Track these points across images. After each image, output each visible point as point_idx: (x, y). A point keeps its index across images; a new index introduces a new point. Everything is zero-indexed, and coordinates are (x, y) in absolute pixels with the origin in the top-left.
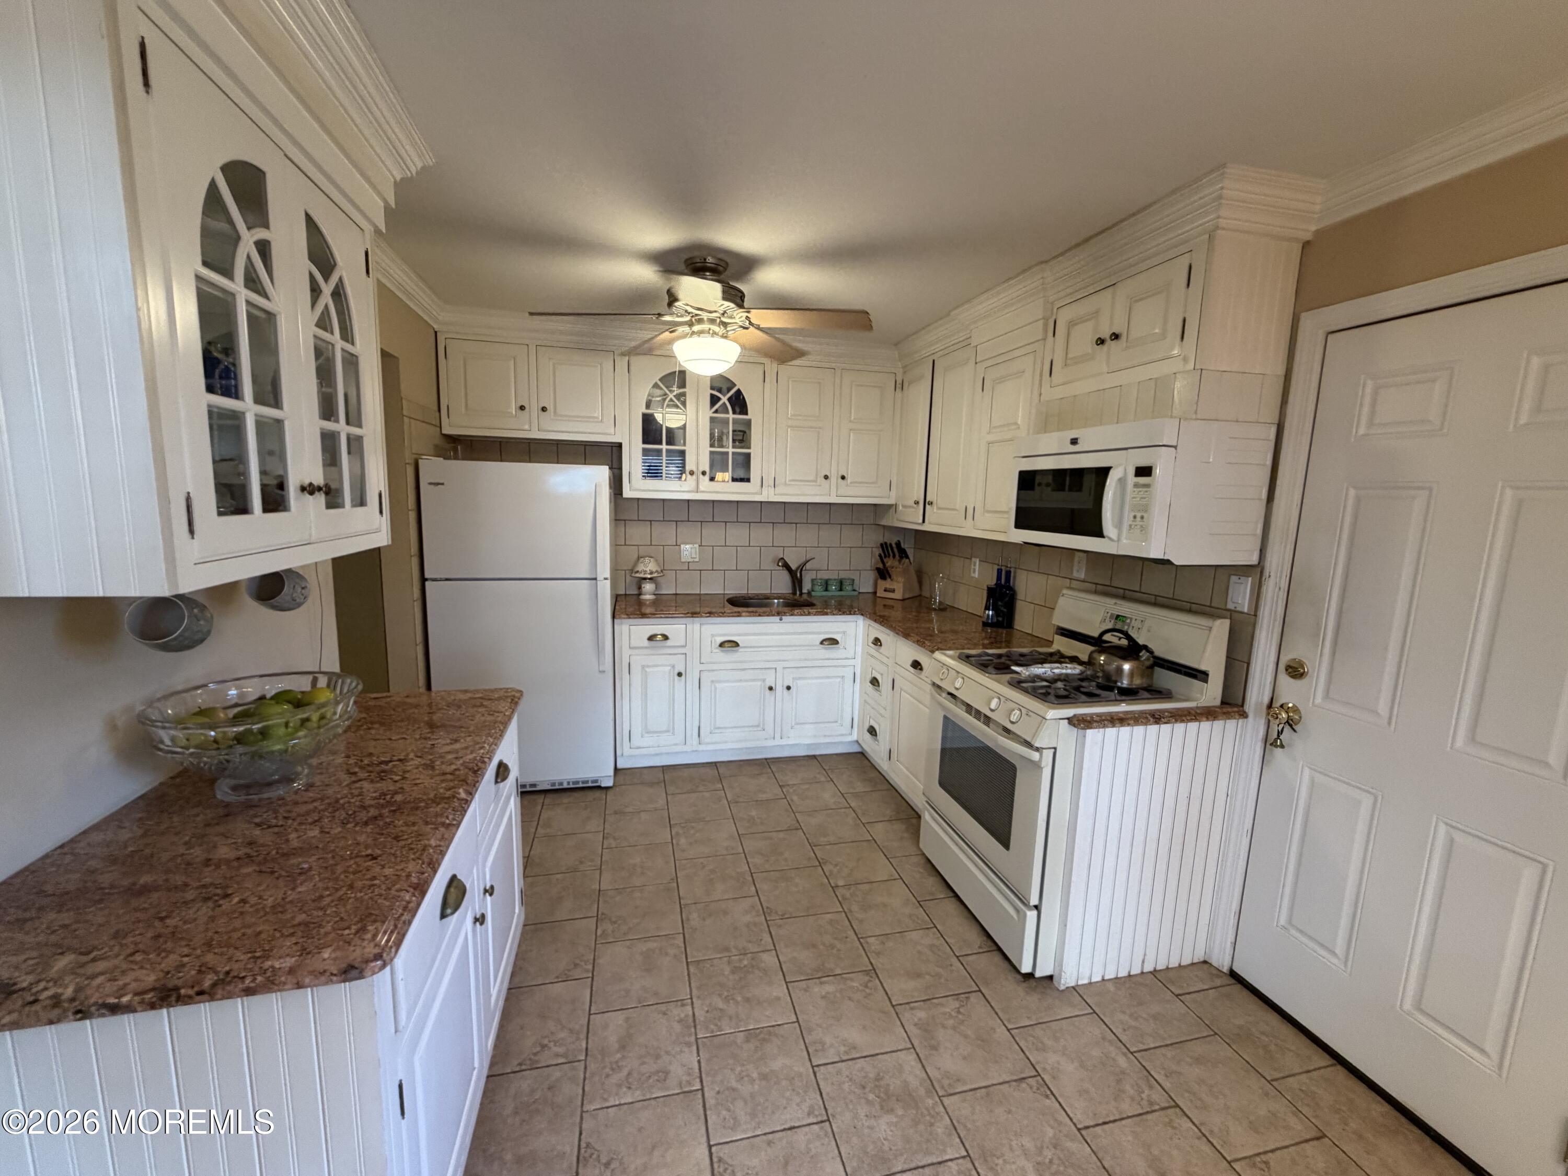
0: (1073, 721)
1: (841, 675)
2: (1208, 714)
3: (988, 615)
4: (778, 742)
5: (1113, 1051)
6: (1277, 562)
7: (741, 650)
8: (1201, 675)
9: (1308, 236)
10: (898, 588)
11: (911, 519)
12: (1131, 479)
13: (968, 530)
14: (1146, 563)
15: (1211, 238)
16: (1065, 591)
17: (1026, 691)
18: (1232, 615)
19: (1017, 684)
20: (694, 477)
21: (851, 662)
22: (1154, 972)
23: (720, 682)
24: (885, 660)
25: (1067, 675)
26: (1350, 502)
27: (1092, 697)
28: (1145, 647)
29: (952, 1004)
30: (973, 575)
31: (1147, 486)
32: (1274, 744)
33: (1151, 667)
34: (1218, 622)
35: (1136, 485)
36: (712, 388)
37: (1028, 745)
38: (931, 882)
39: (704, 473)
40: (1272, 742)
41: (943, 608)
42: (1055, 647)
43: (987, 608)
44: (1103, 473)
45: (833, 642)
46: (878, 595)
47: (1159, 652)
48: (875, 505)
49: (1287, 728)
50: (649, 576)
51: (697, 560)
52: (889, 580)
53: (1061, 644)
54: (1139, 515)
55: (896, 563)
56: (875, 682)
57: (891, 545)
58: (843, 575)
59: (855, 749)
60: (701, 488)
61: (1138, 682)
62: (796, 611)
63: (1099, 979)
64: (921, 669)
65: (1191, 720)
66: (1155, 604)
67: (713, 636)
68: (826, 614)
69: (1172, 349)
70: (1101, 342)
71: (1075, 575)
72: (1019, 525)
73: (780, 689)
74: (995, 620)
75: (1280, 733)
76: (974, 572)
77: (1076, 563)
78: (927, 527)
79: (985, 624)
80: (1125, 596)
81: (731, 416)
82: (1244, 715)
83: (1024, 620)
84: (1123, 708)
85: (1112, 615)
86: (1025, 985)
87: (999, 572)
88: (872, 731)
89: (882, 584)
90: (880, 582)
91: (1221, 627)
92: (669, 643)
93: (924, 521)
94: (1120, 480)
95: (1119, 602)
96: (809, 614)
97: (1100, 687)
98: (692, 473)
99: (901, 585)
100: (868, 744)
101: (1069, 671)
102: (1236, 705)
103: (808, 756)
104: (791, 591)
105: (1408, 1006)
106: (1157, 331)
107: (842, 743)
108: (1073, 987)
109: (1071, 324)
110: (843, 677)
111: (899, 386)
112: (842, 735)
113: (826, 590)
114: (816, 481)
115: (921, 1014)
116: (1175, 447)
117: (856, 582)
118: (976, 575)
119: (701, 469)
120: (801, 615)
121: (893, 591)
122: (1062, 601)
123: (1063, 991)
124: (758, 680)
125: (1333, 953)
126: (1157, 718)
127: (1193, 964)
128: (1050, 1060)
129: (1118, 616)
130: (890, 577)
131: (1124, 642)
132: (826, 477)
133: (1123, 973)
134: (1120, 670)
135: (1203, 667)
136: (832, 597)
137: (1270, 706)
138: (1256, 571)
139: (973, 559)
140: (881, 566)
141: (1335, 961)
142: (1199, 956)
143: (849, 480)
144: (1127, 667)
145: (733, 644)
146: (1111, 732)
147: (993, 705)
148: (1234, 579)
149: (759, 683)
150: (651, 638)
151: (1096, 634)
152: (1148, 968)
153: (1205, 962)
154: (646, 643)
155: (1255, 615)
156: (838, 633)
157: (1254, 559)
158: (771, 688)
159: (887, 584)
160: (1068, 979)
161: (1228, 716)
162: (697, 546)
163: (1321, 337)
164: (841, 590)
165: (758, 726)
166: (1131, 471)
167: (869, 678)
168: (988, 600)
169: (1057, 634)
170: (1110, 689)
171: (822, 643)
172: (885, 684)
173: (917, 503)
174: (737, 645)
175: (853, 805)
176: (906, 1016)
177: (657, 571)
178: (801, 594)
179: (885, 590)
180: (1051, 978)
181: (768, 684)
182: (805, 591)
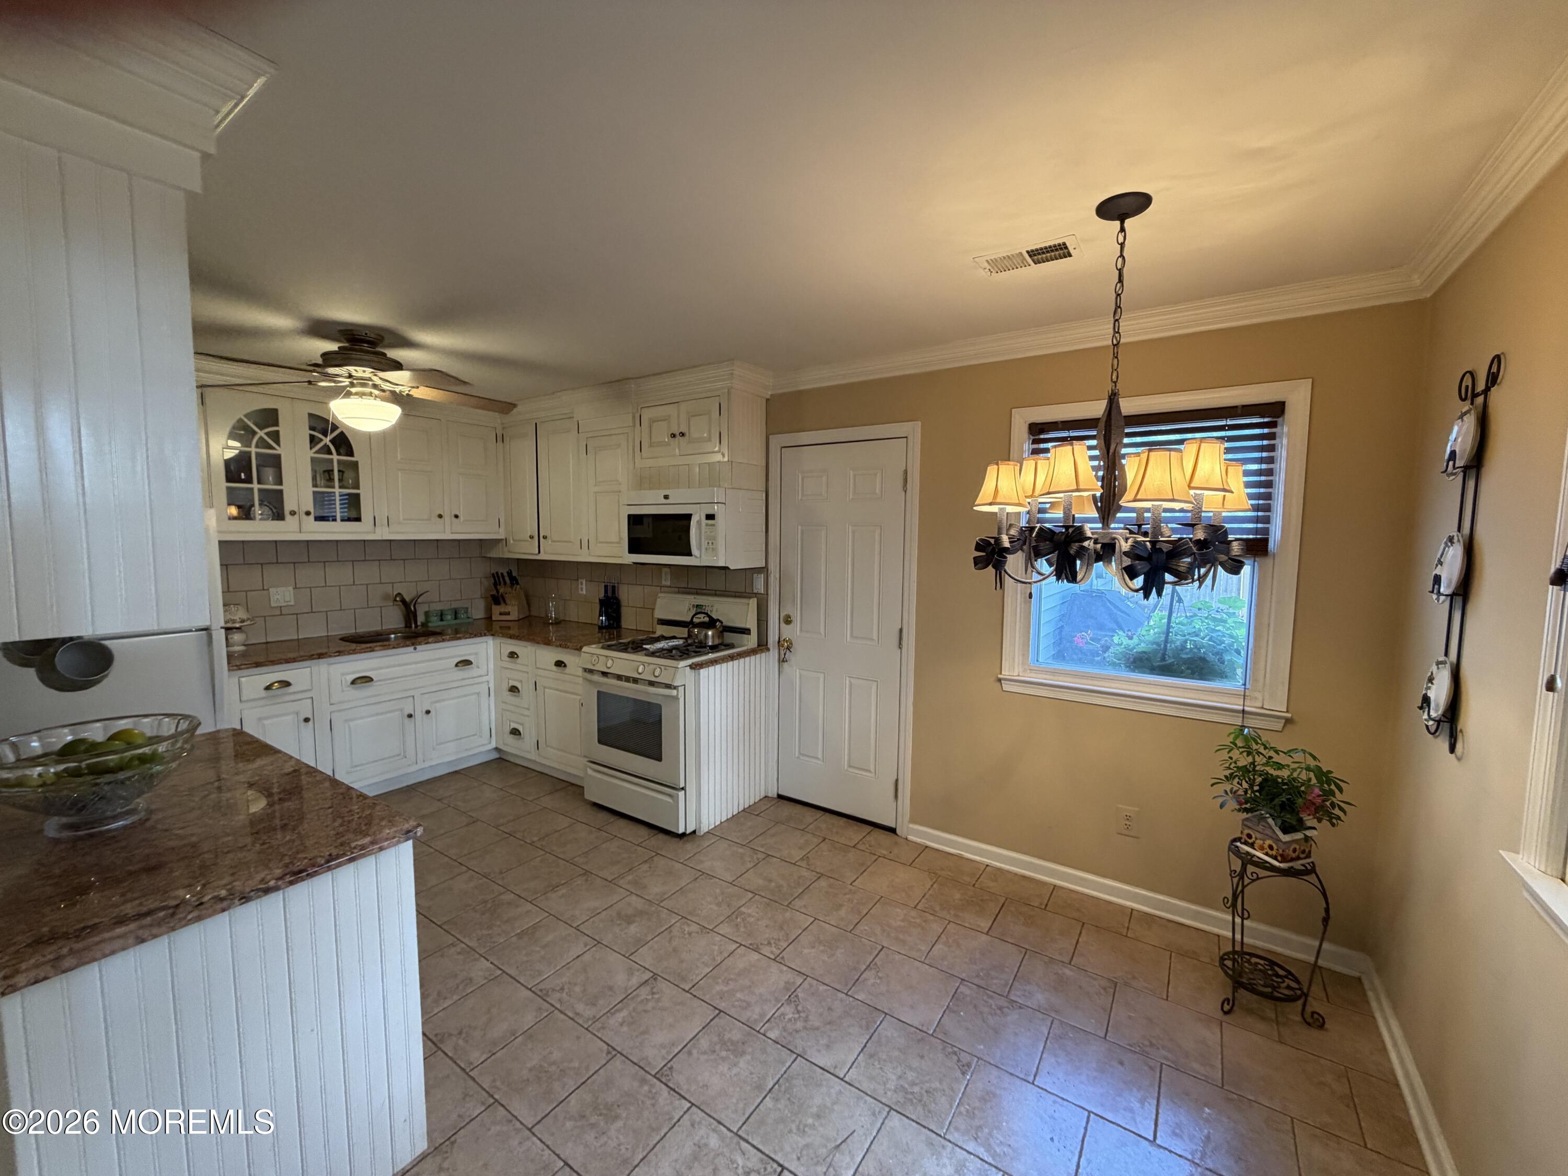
0: (693, 667)
1: (477, 691)
2: (753, 652)
3: (602, 620)
4: (421, 765)
5: (735, 848)
6: (773, 567)
7: (375, 684)
8: (746, 631)
9: (768, 397)
10: (513, 610)
11: (527, 550)
12: (704, 521)
13: (584, 557)
14: (708, 569)
15: (729, 393)
16: (660, 595)
17: (659, 657)
18: (756, 595)
19: (653, 654)
20: (296, 516)
21: (485, 679)
22: (744, 810)
23: (352, 720)
24: (524, 668)
25: (676, 645)
26: (799, 531)
27: (698, 654)
28: (718, 620)
29: (645, 867)
30: (580, 592)
31: (713, 525)
32: (783, 661)
33: (722, 632)
34: (751, 600)
35: (707, 525)
36: (312, 428)
37: (668, 686)
38: (603, 816)
39: (308, 513)
40: (782, 661)
41: (558, 622)
42: (658, 634)
43: (601, 615)
44: (688, 517)
45: (467, 663)
46: (494, 618)
47: (725, 623)
48: (481, 540)
49: (788, 651)
50: (237, 625)
51: (292, 603)
52: (503, 604)
53: (661, 630)
54: (710, 542)
55: (509, 590)
56: (514, 689)
57: (502, 574)
58: (455, 605)
59: (495, 755)
60: (304, 528)
61: (717, 642)
62: (430, 640)
63: (719, 823)
64: (565, 666)
65: (746, 656)
66: (716, 595)
67: (343, 674)
68: (460, 638)
69: (715, 447)
70: (673, 436)
71: (664, 583)
72: (631, 551)
73: (419, 715)
74: (607, 624)
75: (785, 654)
76: (582, 589)
77: (663, 575)
78: (543, 557)
79: (601, 628)
80: (698, 592)
81: (335, 457)
82: (768, 650)
83: (629, 620)
84: (711, 656)
85: (693, 606)
86: (682, 841)
87: (606, 587)
88: (515, 732)
89: (496, 610)
90: (494, 607)
91: (753, 602)
92: (291, 689)
93: (539, 552)
94: (697, 522)
95: (696, 596)
96: (444, 640)
97: (697, 647)
98: (293, 513)
99: (516, 608)
100: (511, 746)
101: (677, 643)
102: (763, 646)
103: (449, 773)
104: (403, 625)
105: (846, 767)
106: (705, 435)
107: (481, 753)
108: (708, 832)
109: (652, 421)
110: (478, 694)
111: (499, 439)
112: (483, 745)
113: (442, 620)
114: (429, 519)
115: (630, 878)
116: (725, 504)
117: (469, 610)
118: (584, 592)
119: (305, 509)
120: (436, 642)
121: (508, 614)
122: (659, 602)
123: (703, 836)
124: (396, 710)
125: (817, 758)
126: (732, 658)
127: (760, 800)
128: (706, 866)
129: (697, 606)
130: (505, 602)
131: (707, 619)
132: (440, 516)
133: (730, 816)
134: (706, 636)
135: (748, 626)
136: (449, 626)
137: (779, 642)
138: (764, 570)
139: (580, 580)
140: (494, 592)
141: (819, 762)
142: (763, 795)
143: (462, 518)
144: (710, 633)
145: (368, 679)
146: (711, 669)
147: (640, 670)
148: (755, 575)
149: (398, 713)
150: (268, 688)
151: (689, 619)
152: (741, 809)
153: (766, 797)
154: (264, 694)
155: (767, 594)
156: (470, 654)
157: (764, 565)
158: (410, 716)
159: (502, 608)
160: (704, 829)
161: (762, 651)
162: (291, 588)
163: (779, 450)
164: (456, 618)
165: (399, 755)
166: (703, 517)
167: (505, 687)
168: (601, 609)
169: (658, 624)
170: (705, 647)
171: (457, 665)
172: (526, 690)
173: (532, 537)
174: (371, 680)
175: (514, 793)
176: (621, 882)
177: (248, 619)
178: (416, 626)
179: (501, 614)
180: (694, 832)
181: (407, 712)
182: (419, 623)
